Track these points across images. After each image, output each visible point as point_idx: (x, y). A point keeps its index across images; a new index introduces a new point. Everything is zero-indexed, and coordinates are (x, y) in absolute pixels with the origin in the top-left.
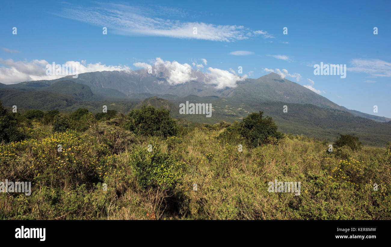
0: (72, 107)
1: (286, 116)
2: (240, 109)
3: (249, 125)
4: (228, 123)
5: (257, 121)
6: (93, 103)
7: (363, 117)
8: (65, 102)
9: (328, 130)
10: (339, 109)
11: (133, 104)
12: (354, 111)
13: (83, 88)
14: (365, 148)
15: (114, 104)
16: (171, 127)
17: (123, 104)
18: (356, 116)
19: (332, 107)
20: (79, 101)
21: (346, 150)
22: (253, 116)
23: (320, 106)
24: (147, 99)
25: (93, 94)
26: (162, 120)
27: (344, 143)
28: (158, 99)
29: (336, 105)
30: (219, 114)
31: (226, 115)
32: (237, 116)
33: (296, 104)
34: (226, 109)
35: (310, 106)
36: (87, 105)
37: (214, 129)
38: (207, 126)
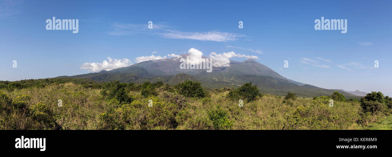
0: (138, 80)
1: (257, 83)
2: (232, 79)
3: (244, 90)
4: (228, 88)
5: (249, 87)
6: (148, 78)
7: (294, 83)
8: (134, 78)
9: (278, 90)
10: (283, 79)
11: (170, 77)
12: (290, 80)
13: (143, 70)
14: (298, 99)
15: (159, 78)
16: (202, 92)
17: (164, 78)
18: (291, 82)
19: (280, 78)
20: (141, 77)
21: (291, 100)
22: (247, 85)
23: (274, 77)
24: (177, 75)
25: (148, 73)
26: (197, 88)
27: (290, 97)
28: (184, 75)
29: (282, 77)
30: (220, 82)
31: (224, 83)
32: (230, 83)
33: (263, 76)
34: (224, 79)
35: (270, 77)
36: (145, 79)
37: (221, 91)
38: (216, 90)
